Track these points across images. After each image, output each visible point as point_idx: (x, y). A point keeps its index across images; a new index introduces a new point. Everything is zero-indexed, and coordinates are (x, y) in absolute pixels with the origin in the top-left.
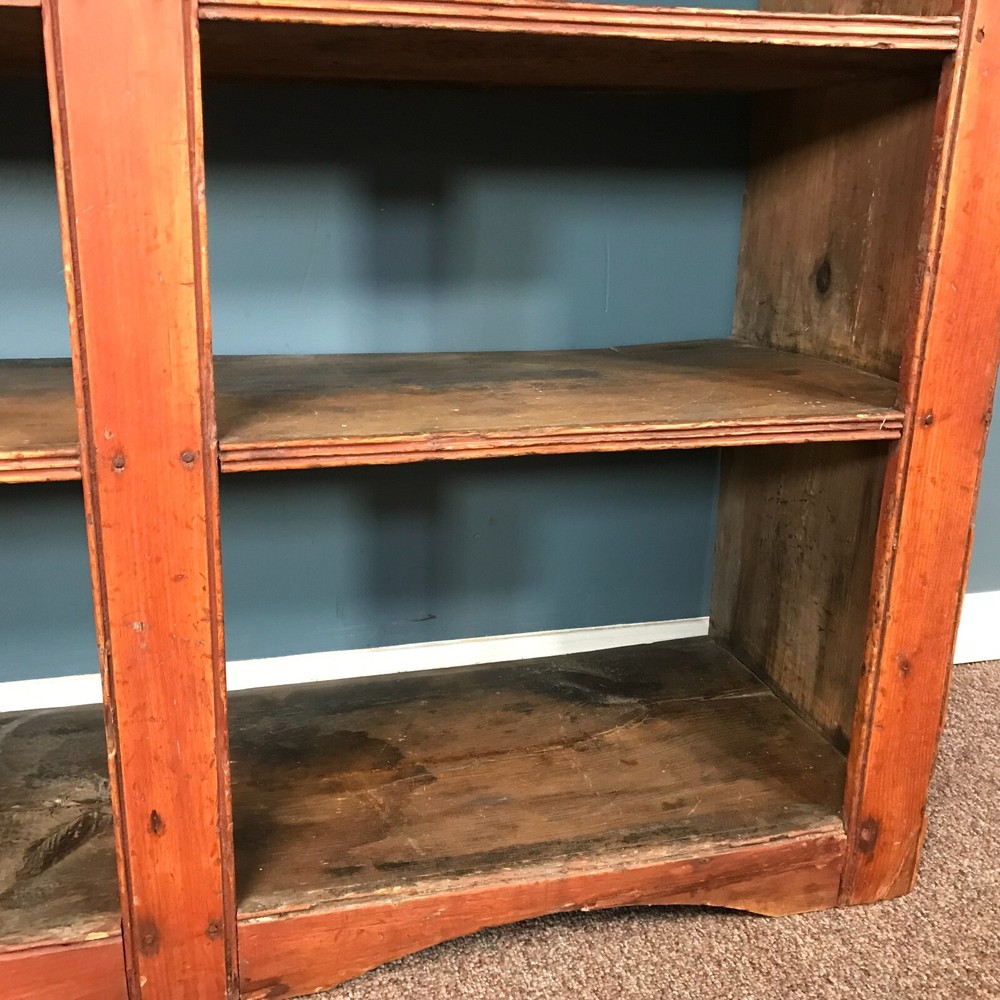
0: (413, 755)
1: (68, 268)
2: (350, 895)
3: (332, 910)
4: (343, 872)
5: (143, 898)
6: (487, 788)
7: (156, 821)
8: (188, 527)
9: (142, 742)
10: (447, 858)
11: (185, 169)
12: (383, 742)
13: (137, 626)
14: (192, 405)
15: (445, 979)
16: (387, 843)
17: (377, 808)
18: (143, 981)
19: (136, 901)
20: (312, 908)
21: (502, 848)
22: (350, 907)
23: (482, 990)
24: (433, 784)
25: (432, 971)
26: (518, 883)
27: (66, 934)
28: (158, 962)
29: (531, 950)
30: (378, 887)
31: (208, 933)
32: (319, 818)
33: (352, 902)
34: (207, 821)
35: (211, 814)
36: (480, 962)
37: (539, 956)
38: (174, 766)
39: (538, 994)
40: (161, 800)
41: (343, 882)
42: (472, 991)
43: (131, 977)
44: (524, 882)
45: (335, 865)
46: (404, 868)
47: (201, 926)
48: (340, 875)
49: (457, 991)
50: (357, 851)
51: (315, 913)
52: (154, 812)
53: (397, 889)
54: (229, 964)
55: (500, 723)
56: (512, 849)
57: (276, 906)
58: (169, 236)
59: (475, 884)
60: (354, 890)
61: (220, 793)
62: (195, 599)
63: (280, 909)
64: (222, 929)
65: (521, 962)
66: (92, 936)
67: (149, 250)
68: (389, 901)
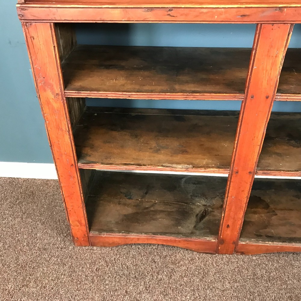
0: (272, 206)
1: (236, 142)
2: (261, 242)
3: (257, 244)
4: (259, 236)
5: (223, 236)
6: (289, 220)
7: (228, 226)
8: (247, 183)
9: (229, 214)
10: (281, 237)
11: (264, 127)
12: (265, 201)
13: (233, 197)
14: (253, 165)
15: (276, 258)
16: (267, 230)
17: (265, 220)
18: (219, 248)
19: (221, 237)
20: (253, 243)
21: (292, 237)
22: (260, 244)
23: (283, 263)
24: (277, 216)
25: (273, 256)
26: (296, 246)
27: (208, 239)
28: (223, 246)
29: (294, 256)
30: (266, 241)
31: (233, 243)
32: (253, 220)
33: (261, 243)
34: (237, 227)
35: (238, 227)
36: (283, 256)
37: (296, 258)
38: (234, 218)
39: (296, 267)
40: (230, 223)
41: (259, 238)
42: (281, 262)
43: (218, 247)
44: (297, 246)
45: (257, 234)
46: (271, 238)
47: (232, 242)
48: (258, 236)
49: (278, 261)
50: (261, 231)
51: (253, 244)
52: (228, 225)
53: (270, 243)
54: (235, 248)
55: (292, 200)
56: (295, 238)
57: (246, 241)
58: (257, 137)
59: (286, 245)
60: (261, 241)
61: (241, 223)
62: (245, 194)
63: (247, 242)
64: (236, 243)
65: (292, 258)
66: (213, 240)
67: (253, 140)
68: (268, 245)
